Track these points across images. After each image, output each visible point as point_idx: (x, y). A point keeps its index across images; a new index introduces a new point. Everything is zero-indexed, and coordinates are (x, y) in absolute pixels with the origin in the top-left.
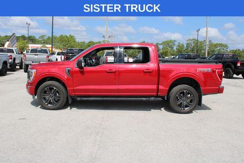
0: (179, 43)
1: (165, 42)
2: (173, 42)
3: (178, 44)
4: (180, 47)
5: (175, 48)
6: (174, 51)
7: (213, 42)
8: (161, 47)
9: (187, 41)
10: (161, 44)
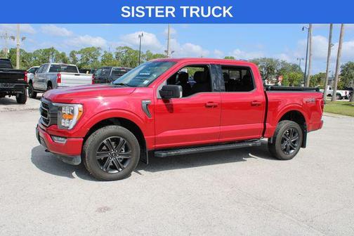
0: (105, 52)
1: (85, 50)
2: (97, 50)
3: (103, 54)
4: (108, 57)
5: (99, 59)
6: (98, 63)
7: (151, 52)
8: (79, 57)
9: (117, 49)
10: (79, 53)
